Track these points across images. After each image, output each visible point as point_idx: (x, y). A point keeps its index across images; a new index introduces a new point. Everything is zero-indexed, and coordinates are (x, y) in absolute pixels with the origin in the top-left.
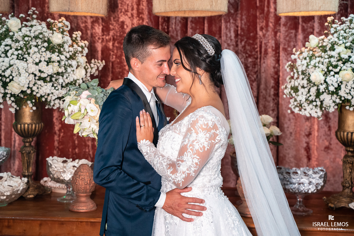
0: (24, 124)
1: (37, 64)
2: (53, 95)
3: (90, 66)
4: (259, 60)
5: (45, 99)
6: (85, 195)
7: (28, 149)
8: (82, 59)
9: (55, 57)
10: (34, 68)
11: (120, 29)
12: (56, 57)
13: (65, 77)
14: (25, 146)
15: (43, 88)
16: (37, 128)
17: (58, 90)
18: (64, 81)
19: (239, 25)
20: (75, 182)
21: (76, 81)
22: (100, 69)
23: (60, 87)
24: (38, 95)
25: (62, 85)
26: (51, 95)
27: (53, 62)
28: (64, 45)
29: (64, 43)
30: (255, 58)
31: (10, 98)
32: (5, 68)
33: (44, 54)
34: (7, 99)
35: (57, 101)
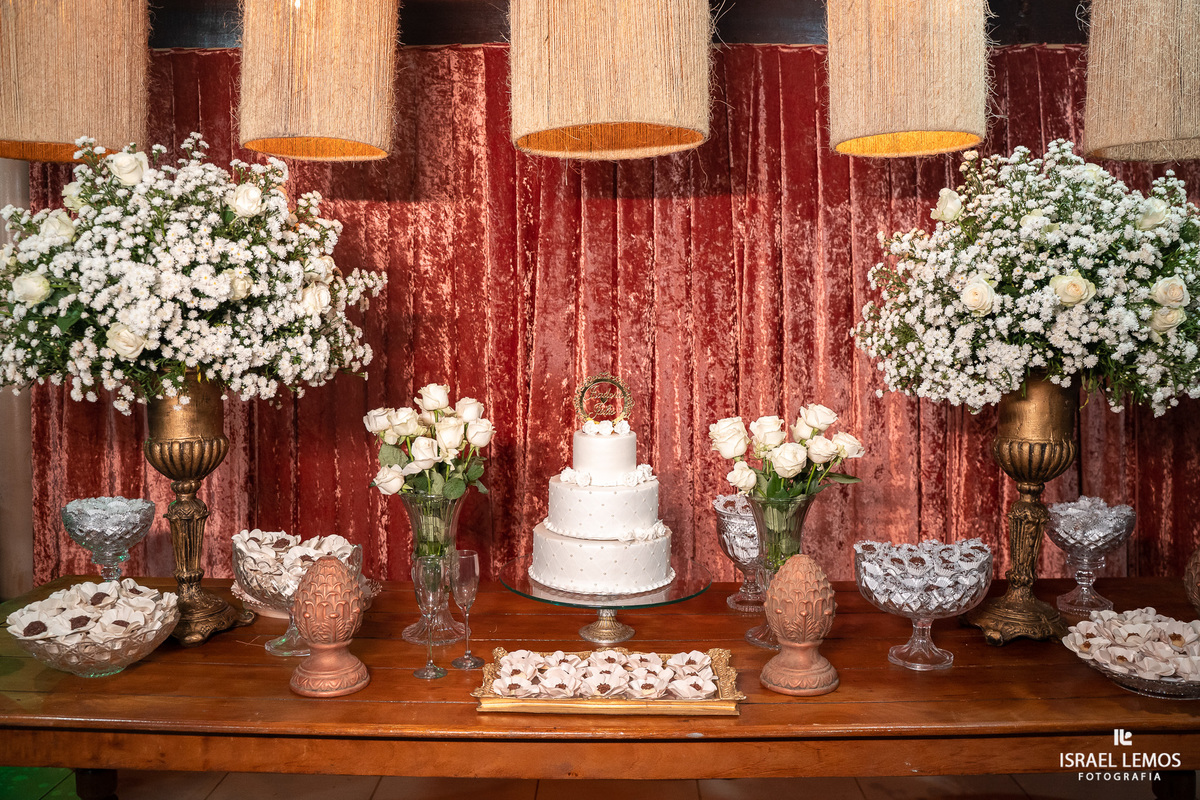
1: (186, 271)
2: (236, 361)
3: (346, 282)
4: (737, 284)
5: (216, 372)
6: (333, 646)
7: (187, 509)
8: (322, 264)
9: (238, 251)
10: (178, 285)
12: (241, 252)
13: (271, 309)
14: (179, 503)
15: (204, 343)
16: (206, 454)
17: (251, 345)
18: (269, 322)
20: (303, 610)
21: (302, 321)
22: (376, 293)
23: (257, 339)
24: (190, 362)
25: (263, 332)
26: (230, 362)
27: (234, 266)
28: (269, 220)
29: (268, 213)
30: (728, 279)
31: (111, 371)
32: (98, 286)
33: (207, 243)
34: (104, 374)
35: (249, 379)
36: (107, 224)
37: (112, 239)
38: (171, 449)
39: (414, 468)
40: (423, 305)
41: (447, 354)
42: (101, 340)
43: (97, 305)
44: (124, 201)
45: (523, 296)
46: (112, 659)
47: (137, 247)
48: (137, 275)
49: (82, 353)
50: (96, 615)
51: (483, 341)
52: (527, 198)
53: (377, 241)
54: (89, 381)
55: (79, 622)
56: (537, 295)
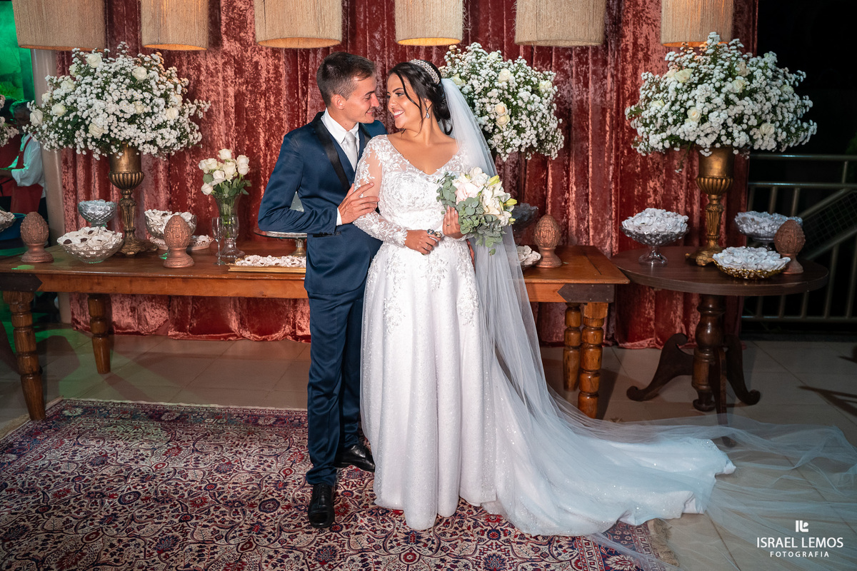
0: (119, 174)
1: (117, 103)
2: (140, 139)
5: (132, 143)
6: (180, 249)
7: (128, 202)
8: (176, 98)
9: (138, 95)
10: (115, 108)
13: (153, 117)
14: (124, 199)
15: (126, 131)
16: (133, 178)
17: (146, 132)
18: (153, 123)
20: (169, 234)
21: (165, 122)
22: (206, 110)
23: (148, 130)
24: (121, 139)
25: (151, 127)
26: (137, 139)
27: (136, 100)
28: (151, 81)
29: (150, 78)
31: (91, 143)
32: (84, 109)
33: (125, 91)
34: (88, 144)
35: (145, 146)
36: (86, 84)
37: (88, 90)
38: (119, 177)
39: (215, 183)
42: (86, 130)
43: (84, 117)
44: (93, 74)
45: (302, 109)
46: (97, 254)
47: (99, 93)
48: (98, 104)
49: (80, 135)
50: (90, 237)
52: (303, 59)
53: (229, 82)
54: (83, 146)
55: (83, 240)
56: (309, 109)
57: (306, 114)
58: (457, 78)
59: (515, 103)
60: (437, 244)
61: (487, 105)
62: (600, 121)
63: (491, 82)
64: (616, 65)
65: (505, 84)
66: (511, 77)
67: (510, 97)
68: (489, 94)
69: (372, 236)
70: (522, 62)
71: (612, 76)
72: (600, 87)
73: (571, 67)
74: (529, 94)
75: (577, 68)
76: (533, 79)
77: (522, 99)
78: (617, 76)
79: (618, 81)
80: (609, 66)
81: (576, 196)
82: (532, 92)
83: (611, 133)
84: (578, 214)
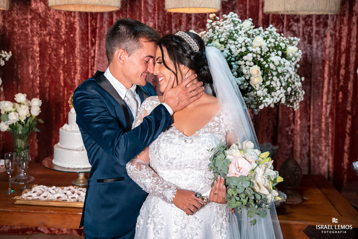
11: (56, 25)
19: (157, 23)
40: (52, 59)
41: (62, 77)
45: (91, 56)
51: (75, 73)
53: (35, 33)
56: (96, 56)
57: (94, 59)
58: (217, 43)
59: (267, 66)
60: (202, 206)
61: (243, 67)
62: (320, 70)
63: (246, 46)
64: (335, 27)
65: (258, 50)
66: (264, 44)
67: (262, 60)
68: (245, 58)
69: (144, 189)
70: (272, 30)
71: (331, 35)
72: (321, 44)
73: (299, 28)
74: (279, 58)
75: (303, 29)
76: (281, 44)
77: (273, 62)
78: (335, 35)
79: (336, 39)
80: (329, 28)
81: (301, 127)
82: (282, 57)
83: (329, 79)
84: (301, 141)
